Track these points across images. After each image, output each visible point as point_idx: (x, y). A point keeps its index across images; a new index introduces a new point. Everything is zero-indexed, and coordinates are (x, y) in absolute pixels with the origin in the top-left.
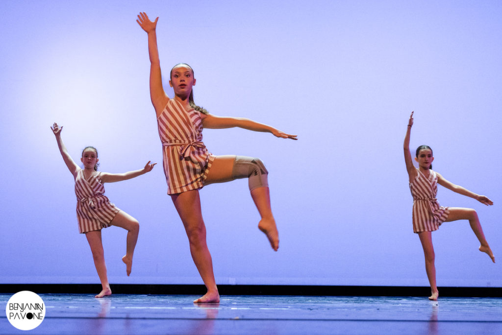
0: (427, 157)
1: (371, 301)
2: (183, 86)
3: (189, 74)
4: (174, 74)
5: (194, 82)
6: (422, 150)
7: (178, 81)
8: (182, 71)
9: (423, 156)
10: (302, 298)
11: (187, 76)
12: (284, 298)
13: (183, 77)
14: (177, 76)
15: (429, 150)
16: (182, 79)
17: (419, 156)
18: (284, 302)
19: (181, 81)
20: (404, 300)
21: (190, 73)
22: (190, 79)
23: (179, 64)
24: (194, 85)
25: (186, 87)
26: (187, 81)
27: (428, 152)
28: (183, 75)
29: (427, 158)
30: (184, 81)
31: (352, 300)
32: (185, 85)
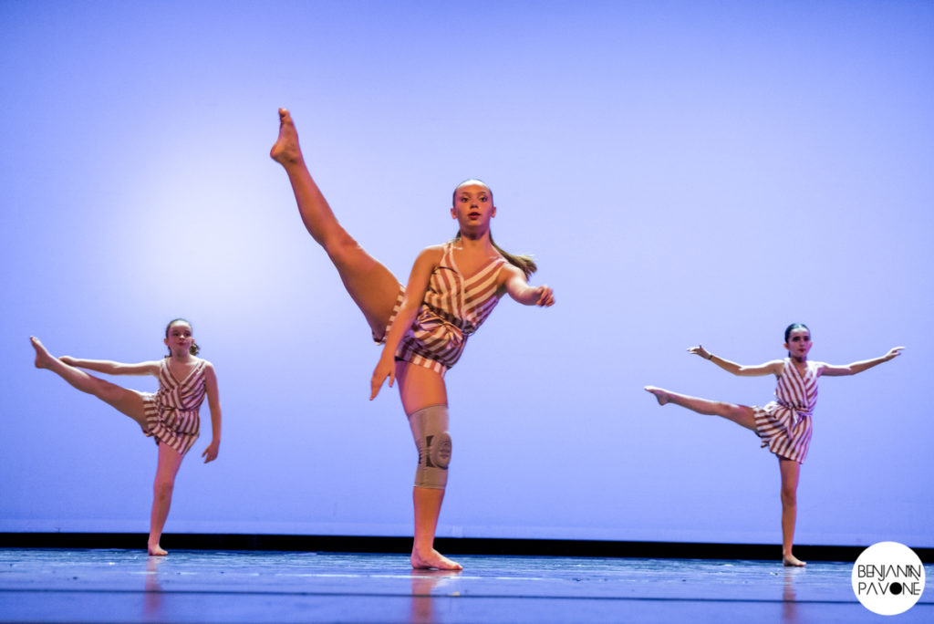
0: (802, 340)
1: (676, 567)
2: (474, 215)
3: (486, 196)
4: (460, 195)
5: (492, 211)
6: (795, 330)
7: (466, 208)
8: (474, 192)
9: (797, 339)
10: (568, 560)
11: (483, 199)
12: (539, 561)
13: (475, 201)
14: (466, 200)
15: (804, 330)
16: (474, 204)
17: (790, 340)
18: (537, 568)
19: (472, 207)
20: (728, 566)
21: (487, 194)
22: (487, 204)
23: (468, 180)
24: (493, 217)
25: (480, 217)
26: (482, 209)
27: (805, 333)
28: (475, 197)
29: (803, 343)
30: (477, 207)
31: (646, 565)
32: (477, 214)
